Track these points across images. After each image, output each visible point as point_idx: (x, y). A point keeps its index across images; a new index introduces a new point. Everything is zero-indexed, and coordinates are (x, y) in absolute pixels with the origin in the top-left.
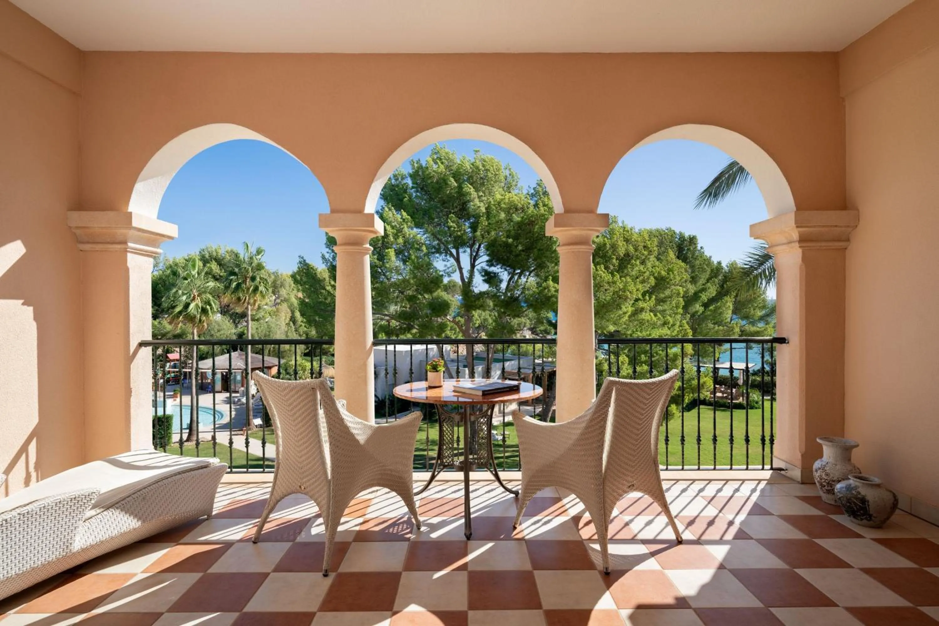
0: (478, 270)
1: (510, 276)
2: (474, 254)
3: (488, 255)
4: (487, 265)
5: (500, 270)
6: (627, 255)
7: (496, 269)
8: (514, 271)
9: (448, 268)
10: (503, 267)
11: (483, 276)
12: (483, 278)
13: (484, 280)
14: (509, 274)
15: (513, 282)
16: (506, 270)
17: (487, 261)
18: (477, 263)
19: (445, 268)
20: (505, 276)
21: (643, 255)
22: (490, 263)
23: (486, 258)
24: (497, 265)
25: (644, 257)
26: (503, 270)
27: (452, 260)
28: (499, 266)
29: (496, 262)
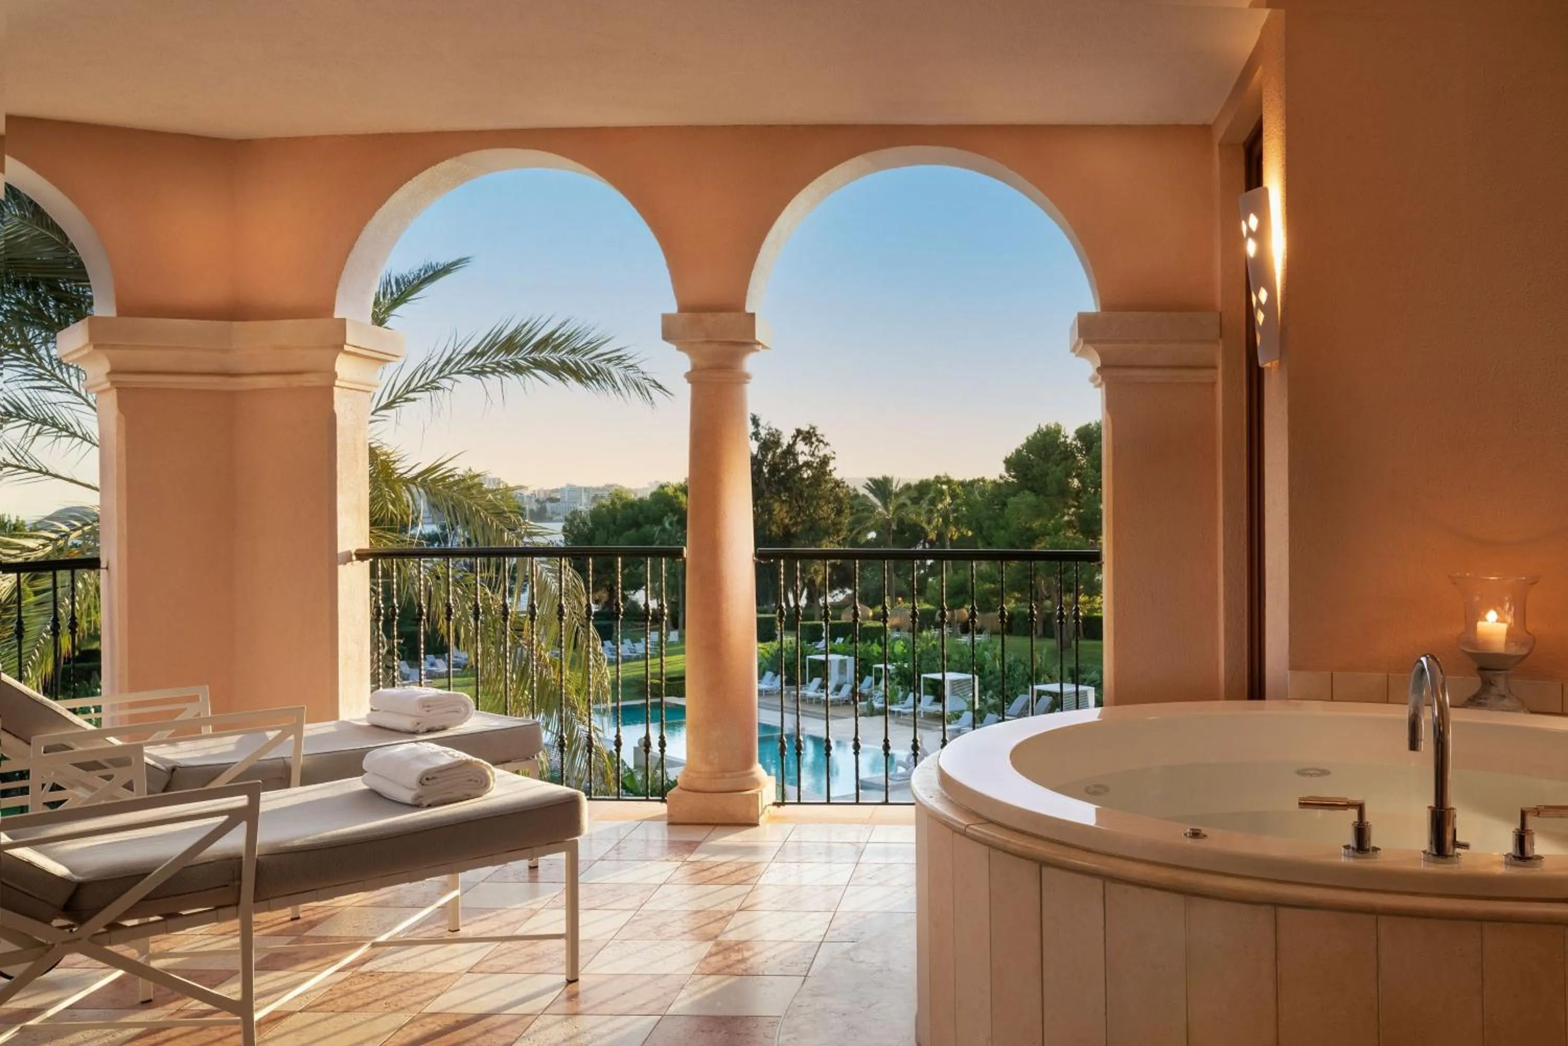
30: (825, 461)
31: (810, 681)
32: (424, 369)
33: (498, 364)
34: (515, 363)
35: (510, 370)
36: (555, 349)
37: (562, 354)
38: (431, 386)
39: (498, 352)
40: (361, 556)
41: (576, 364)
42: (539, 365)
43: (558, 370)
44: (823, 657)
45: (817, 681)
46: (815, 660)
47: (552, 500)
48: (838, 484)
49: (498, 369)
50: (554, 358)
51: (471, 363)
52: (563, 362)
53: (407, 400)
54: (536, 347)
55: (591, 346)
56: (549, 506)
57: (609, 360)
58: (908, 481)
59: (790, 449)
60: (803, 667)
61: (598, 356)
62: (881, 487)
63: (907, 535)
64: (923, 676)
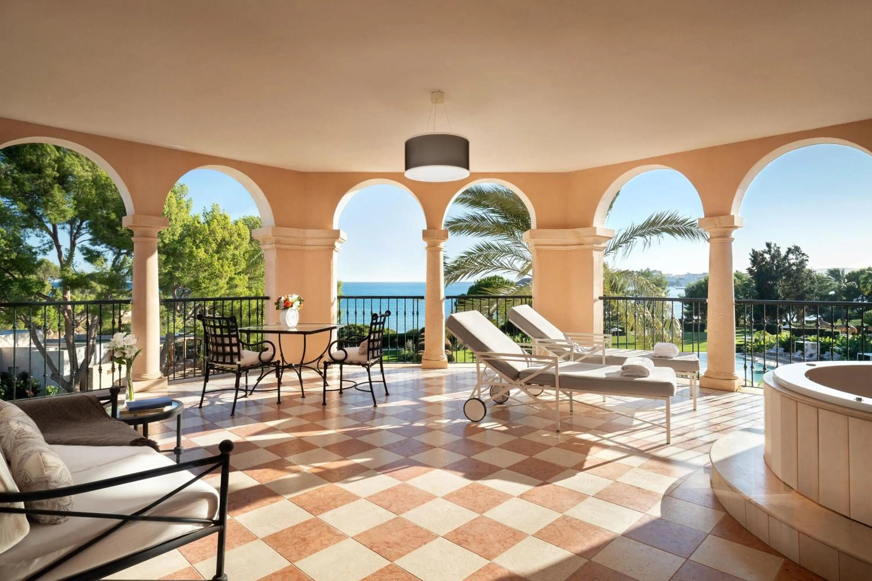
0: (78, 248)
1: (114, 257)
2: (75, 231)
3: (91, 234)
4: (91, 244)
5: (105, 249)
6: (223, 240)
7: (100, 248)
8: (120, 251)
9: (44, 245)
10: (108, 246)
11: (84, 254)
12: (85, 257)
13: (85, 259)
14: (114, 253)
15: (118, 262)
16: (112, 249)
17: (90, 240)
18: (77, 241)
19: (40, 245)
20: (110, 255)
21: (237, 241)
22: (94, 242)
23: (88, 236)
24: (102, 243)
25: (238, 244)
26: (108, 249)
27: (48, 238)
28: (104, 246)
29: (100, 241)
30: (802, 262)
31: (797, 351)
32: (625, 235)
33: (650, 231)
34: (656, 230)
35: (653, 232)
36: (670, 223)
37: (673, 225)
38: (626, 242)
39: (649, 227)
40: (600, 298)
41: (678, 228)
42: (664, 230)
43: (671, 232)
44: (802, 342)
45: (800, 352)
46: (798, 343)
47: (681, 279)
48: (810, 271)
49: (650, 233)
50: (670, 227)
51: (640, 232)
52: (673, 228)
53: (620, 246)
54: (663, 224)
55: (683, 222)
56: (680, 281)
57: (691, 225)
58: (853, 270)
59: (786, 257)
60: (793, 345)
61: (687, 224)
62: (835, 273)
63: (852, 293)
64: (858, 354)
